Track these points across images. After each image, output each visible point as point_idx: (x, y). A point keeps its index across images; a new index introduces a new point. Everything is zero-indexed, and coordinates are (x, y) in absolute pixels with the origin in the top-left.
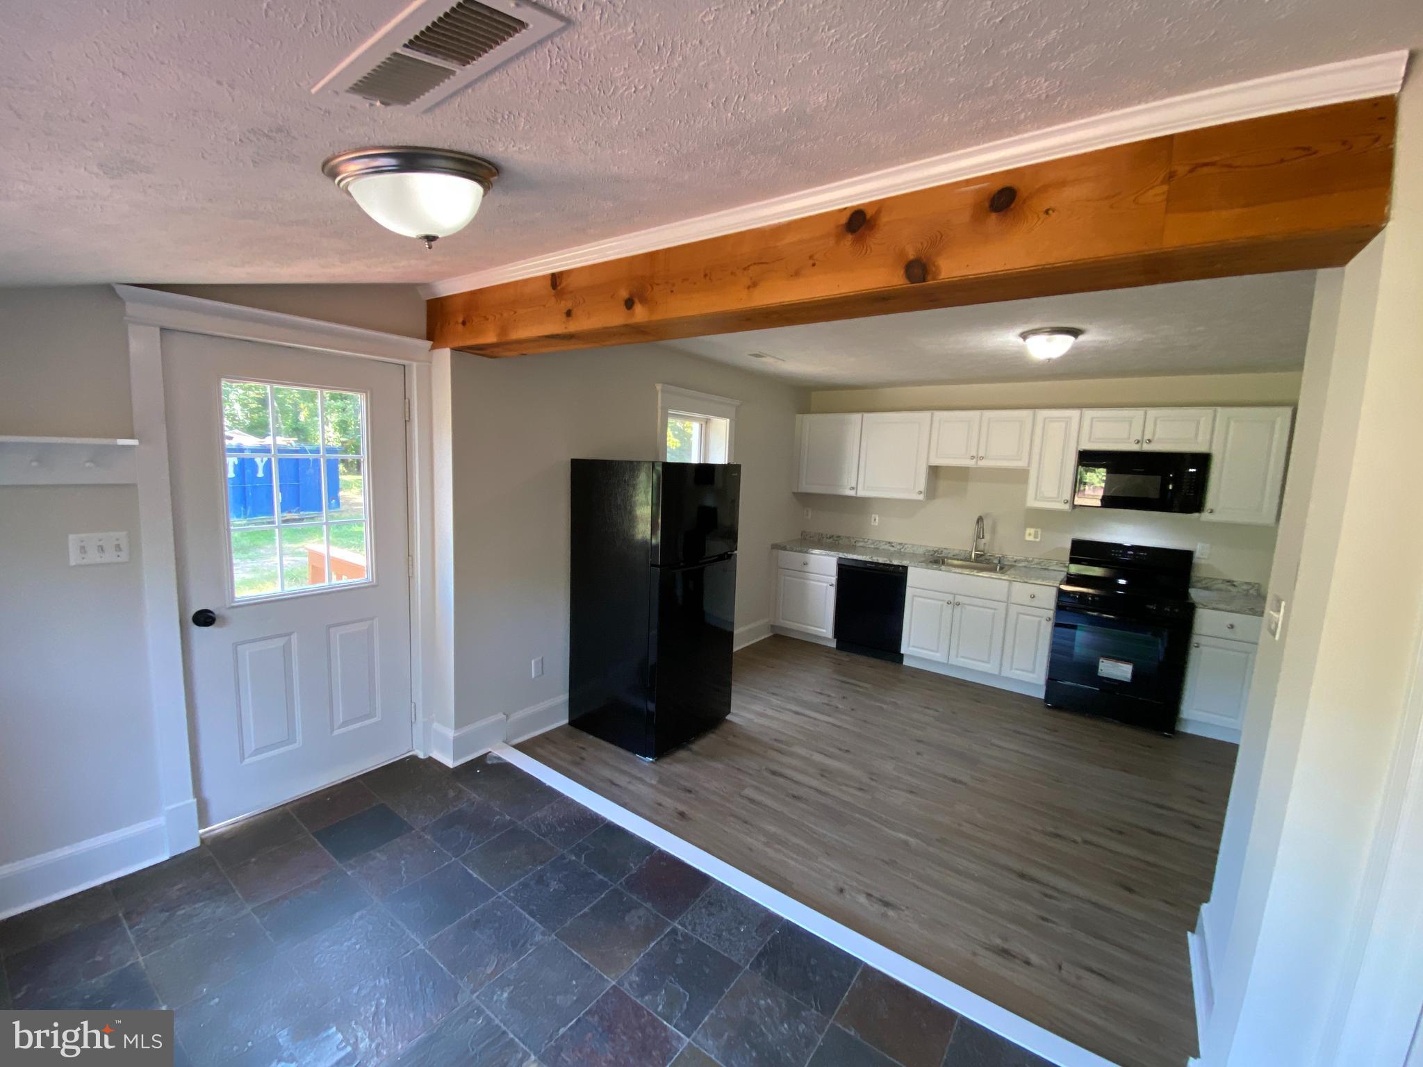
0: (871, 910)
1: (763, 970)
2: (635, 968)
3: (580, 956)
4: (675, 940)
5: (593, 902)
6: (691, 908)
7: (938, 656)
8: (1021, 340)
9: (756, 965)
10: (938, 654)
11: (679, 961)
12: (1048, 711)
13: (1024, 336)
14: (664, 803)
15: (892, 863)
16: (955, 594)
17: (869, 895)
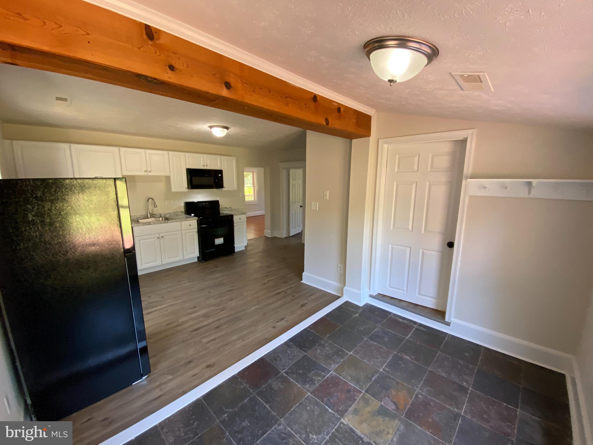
0: (283, 323)
1: (307, 350)
2: (303, 386)
3: (295, 407)
4: (291, 372)
5: (262, 403)
6: (276, 366)
7: (158, 263)
8: (209, 129)
9: (305, 351)
10: (158, 262)
11: (301, 372)
12: (204, 263)
13: (211, 127)
14: (195, 373)
15: (265, 314)
16: (159, 234)
17: (278, 322)
